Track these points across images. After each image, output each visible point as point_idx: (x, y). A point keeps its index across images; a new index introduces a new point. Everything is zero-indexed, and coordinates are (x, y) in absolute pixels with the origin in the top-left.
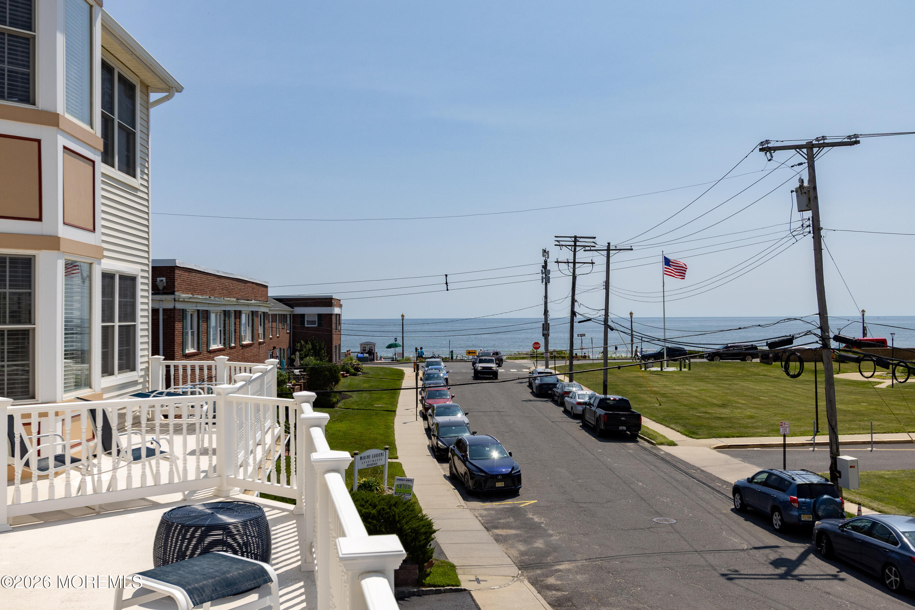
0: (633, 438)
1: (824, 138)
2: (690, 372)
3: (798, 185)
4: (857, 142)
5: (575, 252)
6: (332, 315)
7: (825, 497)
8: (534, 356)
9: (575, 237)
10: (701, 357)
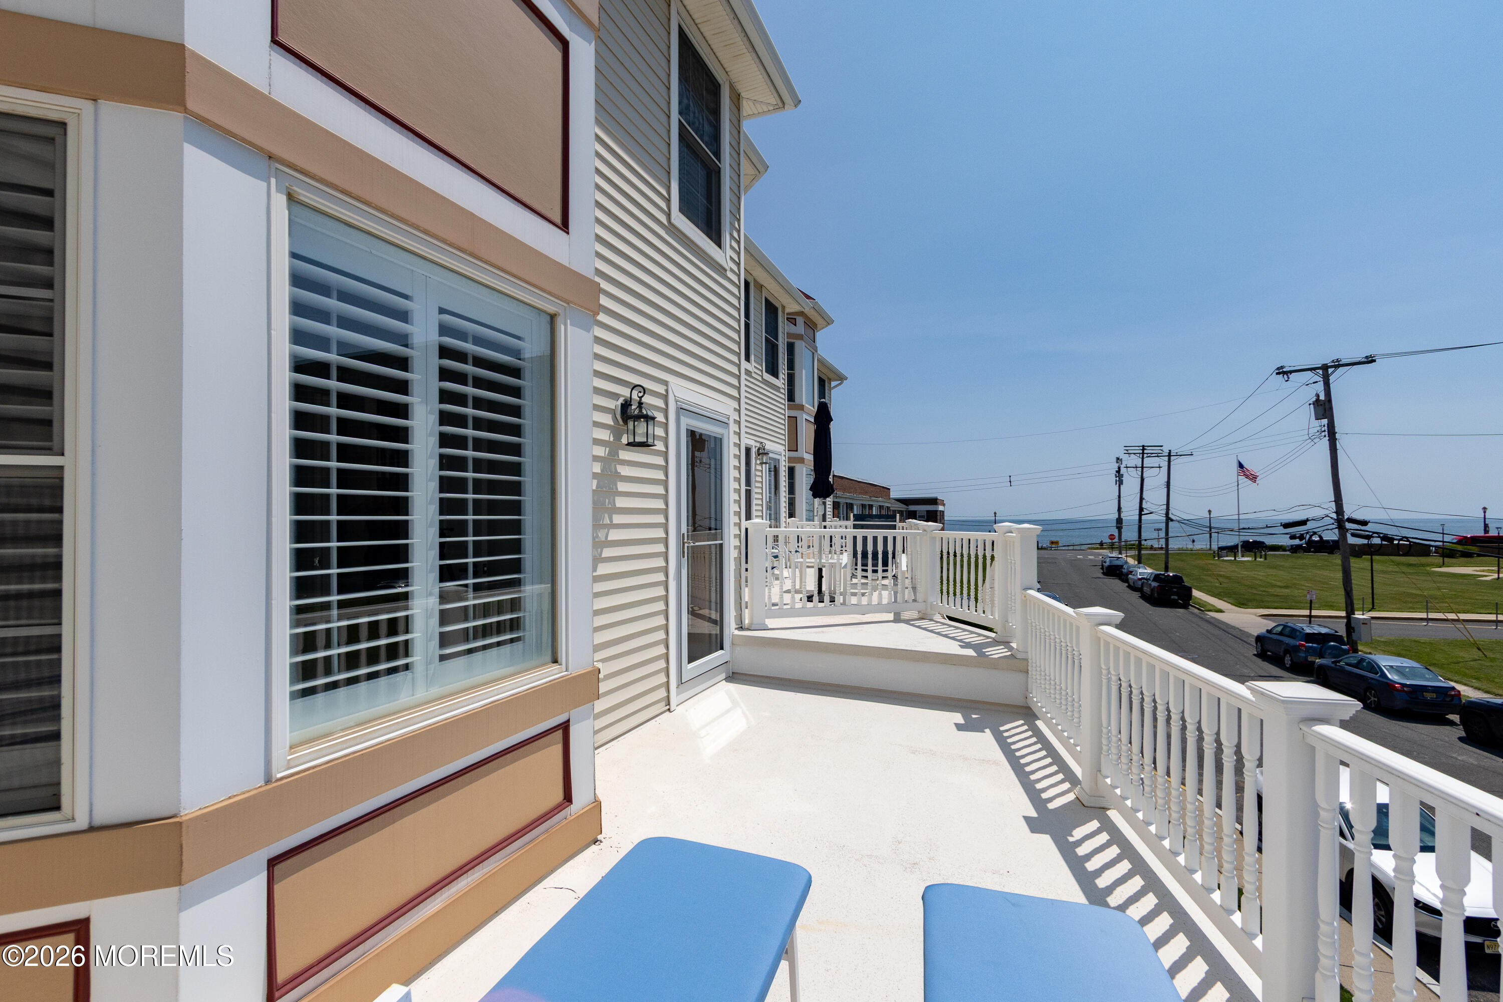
0: (1185, 606)
1: (1338, 360)
2: (1265, 561)
3: (1314, 399)
4: (1374, 361)
5: (1143, 458)
6: (937, 511)
7: (1332, 644)
8: (1112, 547)
9: (1143, 446)
10: (1285, 550)
